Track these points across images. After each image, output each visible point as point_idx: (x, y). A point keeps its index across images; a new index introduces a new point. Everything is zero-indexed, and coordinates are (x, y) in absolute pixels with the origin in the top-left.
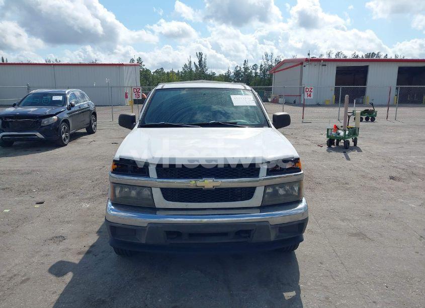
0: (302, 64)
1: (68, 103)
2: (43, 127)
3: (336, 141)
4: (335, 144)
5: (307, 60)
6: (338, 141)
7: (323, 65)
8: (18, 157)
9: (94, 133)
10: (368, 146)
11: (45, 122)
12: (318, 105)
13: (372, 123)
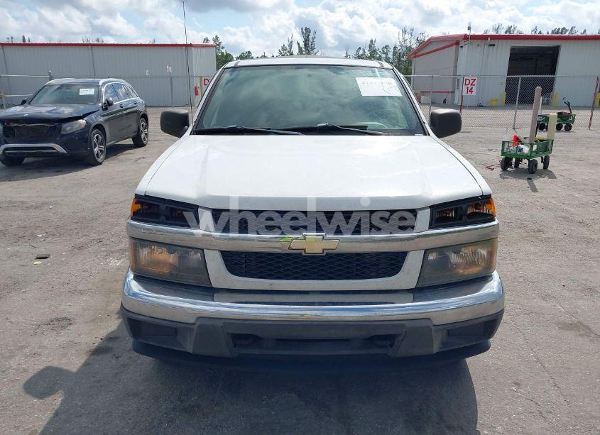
0: (457, 43)
1: (104, 100)
2: (64, 135)
3: (514, 160)
4: (513, 166)
5: (466, 37)
6: (518, 161)
7: (490, 45)
8: (27, 181)
9: (143, 145)
10: (568, 170)
11: (68, 128)
12: (480, 106)
13: (567, 134)
